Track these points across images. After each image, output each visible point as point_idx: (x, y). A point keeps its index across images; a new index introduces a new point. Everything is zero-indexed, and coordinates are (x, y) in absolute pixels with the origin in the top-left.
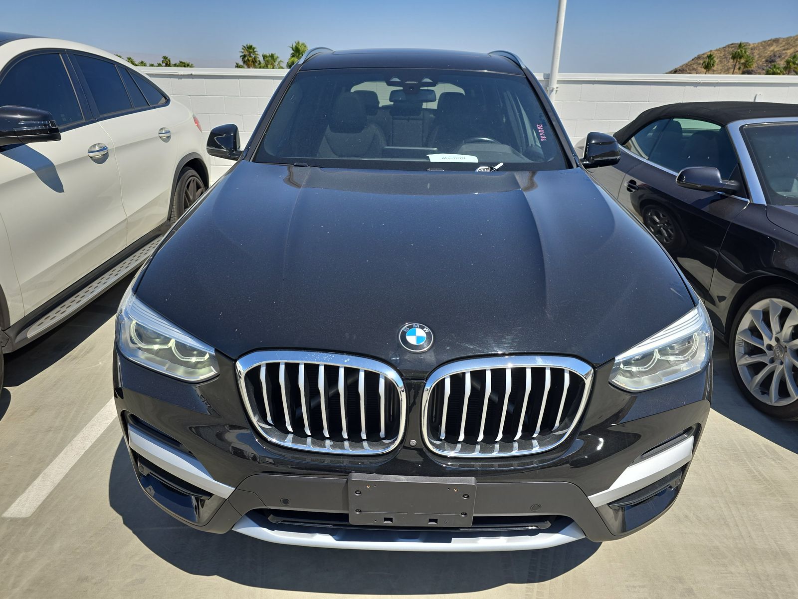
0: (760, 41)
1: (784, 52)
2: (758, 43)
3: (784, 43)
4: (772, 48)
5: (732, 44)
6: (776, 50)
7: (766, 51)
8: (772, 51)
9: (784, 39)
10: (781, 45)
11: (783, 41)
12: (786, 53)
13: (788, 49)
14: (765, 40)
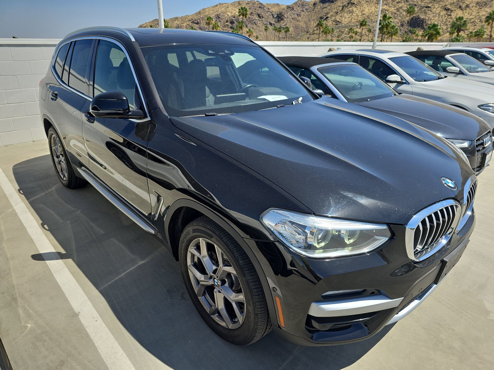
0: (169, 18)
1: (182, 24)
2: (169, 19)
3: (181, 20)
4: (176, 22)
5: (156, 19)
6: (178, 23)
7: (174, 24)
8: (177, 24)
9: (180, 17)
10: (180, 21)
11: (180, 19)
12: (183, 25)
13: (183, 23)
14: (171, 18)
